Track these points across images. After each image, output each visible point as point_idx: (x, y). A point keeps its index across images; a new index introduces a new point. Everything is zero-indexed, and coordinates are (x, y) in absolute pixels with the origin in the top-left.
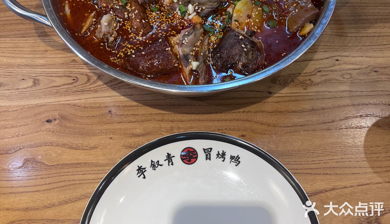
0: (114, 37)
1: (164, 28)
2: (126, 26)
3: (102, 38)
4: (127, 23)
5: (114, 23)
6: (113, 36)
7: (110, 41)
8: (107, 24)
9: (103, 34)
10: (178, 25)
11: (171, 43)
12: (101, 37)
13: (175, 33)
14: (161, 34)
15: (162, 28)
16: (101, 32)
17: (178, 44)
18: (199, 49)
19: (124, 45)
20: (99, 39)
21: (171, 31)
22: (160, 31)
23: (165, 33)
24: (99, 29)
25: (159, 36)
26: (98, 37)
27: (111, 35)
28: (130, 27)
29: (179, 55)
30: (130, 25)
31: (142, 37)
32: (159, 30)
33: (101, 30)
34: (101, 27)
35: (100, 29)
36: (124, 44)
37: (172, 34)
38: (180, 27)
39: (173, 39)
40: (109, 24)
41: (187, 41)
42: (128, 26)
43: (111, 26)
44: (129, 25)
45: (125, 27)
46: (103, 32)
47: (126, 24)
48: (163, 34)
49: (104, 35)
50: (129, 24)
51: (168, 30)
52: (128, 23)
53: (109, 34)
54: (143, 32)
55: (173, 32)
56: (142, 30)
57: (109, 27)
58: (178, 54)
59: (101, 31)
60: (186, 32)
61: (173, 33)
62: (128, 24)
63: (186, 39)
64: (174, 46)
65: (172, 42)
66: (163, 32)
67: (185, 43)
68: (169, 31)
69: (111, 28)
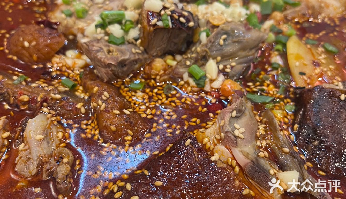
0: (67, 163)
1: (171, 116)
2: (88, 131)
3: (37, 174)
4: (87, 125)
5: (58, 132)
6: (65, 160)
7: (60, 176)
8: (42, 137)
9: (36, 163)
10: (197, 104)
11: (204, 143)
12: (34, 172)
13: (198, 121)
14: (170, 131)
15: (167, 117)
16: (29, 159)
17: (220, 141)
18: (268, 141)
19: (96, 176)
20: (27, 178)
21: (188, 120)
22: (165, 125)
23: (179, 127)
24: (22, 154)
25: (169, 135)
26: (23, 173)
27: (59, 161)
28: (97, 132)
29: (238, 164)
30: (96, 127)
31: (133, 146)
32: (163, 123)
33: (30, 153)
34: (27, 147)
35: (27, 153)
36: (96, 173)
37: (194, 124)
38: (203, 108)
39: (206, 133)
40: (47, 135)
41: (242, 130)
42: (91, 130)
43: (51, 139)
44: (94, 128)
45: (85, 133)
46: (35, 158)
47: (84, 127)
48: (175, 129)
49: (41, 165)
50: (93, 125)
51: (182, 119)
52: (90, 125)
53: (52, 159)
54: (132, 136)
55: (194, 120)
56: (129, 131)
57: (48, 142)
58: (234, 163)
59: (29, 156)
60: (233, 111)
61: (195, 122)
62: (89, 127)
63: (237, 126)
64: (213, 149)
65: (206, 140)
66: (174, 125)
67: (241, 136)
68: (184, 119)
69: (54, 144)
